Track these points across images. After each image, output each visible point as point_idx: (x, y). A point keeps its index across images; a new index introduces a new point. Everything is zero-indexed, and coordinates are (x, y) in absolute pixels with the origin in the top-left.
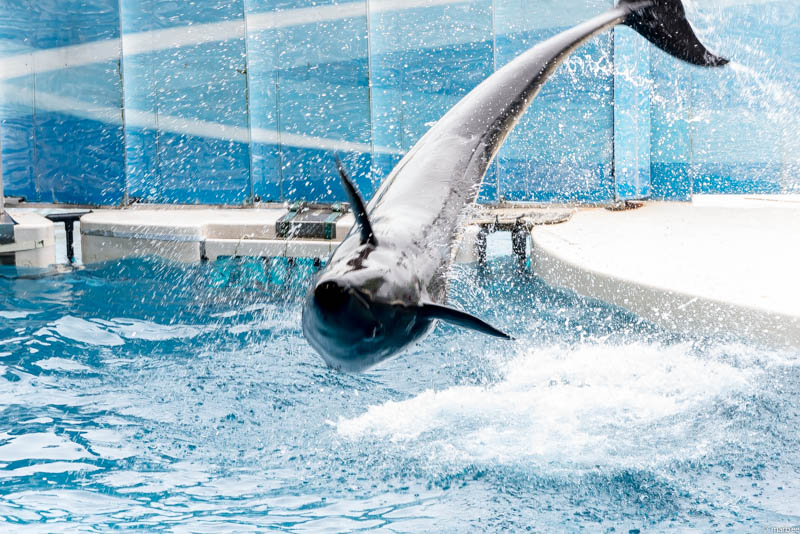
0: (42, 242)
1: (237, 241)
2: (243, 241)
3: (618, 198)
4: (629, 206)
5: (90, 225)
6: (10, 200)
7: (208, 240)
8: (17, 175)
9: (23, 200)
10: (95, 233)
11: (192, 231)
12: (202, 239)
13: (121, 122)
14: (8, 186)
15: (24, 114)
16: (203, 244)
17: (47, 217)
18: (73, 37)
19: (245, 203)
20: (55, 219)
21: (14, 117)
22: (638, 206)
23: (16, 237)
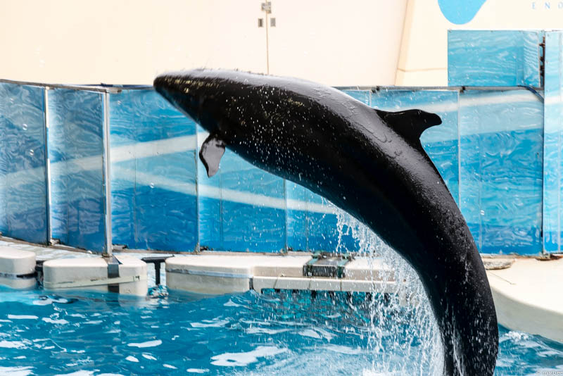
0: (139, 277)
1: (275, 278)
2: (280, 278)
3: (545, 252)
4: (553, 258)
5: (172, 265)
6: (116, 247)
7: (255, 277)
8: (123, 229)
9: (126, 247)
10: (174, 271)
11: (244, 271)
12: (251, 277)
13: (195, 194)
14: (116, 237)
15: (127, 187)
16: (251, 280)
17: (143, 260)
18: (163, 134)
19: (281, 251)
20: (148, 261)
21: (121, 189)
22: (560, 257)
23: (120, 273)
